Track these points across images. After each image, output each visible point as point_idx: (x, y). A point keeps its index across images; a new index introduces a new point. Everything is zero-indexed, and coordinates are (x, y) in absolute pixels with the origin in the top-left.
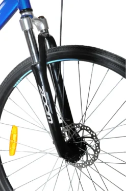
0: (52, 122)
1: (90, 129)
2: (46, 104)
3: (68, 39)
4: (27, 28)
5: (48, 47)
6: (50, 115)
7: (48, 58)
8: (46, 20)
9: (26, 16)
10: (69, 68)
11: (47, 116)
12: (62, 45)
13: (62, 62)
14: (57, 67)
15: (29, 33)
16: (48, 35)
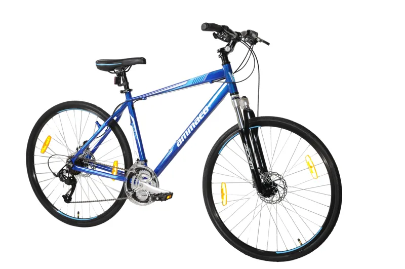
0: (253, 168)
1: (278, 174)
2: (249, 156)
3: (263, 113)
4: (236, 106)
5: (249, 118)
6: (252, 163)
7: (250, 125)
8: (247, 99)
9: (235, 98)
10: (264, 133)
11: (250, 164)
12: (259, 116)
13: (259, 128)
14: (255, 132)
15: (237, 109)
16: (250, 109)
